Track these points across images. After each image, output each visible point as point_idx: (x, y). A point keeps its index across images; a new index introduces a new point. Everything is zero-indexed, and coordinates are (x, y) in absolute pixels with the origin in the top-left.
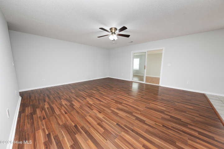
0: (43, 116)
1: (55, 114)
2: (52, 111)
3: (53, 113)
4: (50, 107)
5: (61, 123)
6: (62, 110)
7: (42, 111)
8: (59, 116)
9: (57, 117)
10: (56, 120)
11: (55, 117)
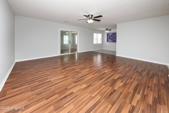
0: (148, 89)
1: (139, 83)
2: (138, 87)
3: (139, 84)
4: (136, 92)
5: (141, 77)
6: (131, 81)
7: (147, 95)
8: (137, 80)
9: (139, 81)
10: (142, 80)
11: (140, 81)
